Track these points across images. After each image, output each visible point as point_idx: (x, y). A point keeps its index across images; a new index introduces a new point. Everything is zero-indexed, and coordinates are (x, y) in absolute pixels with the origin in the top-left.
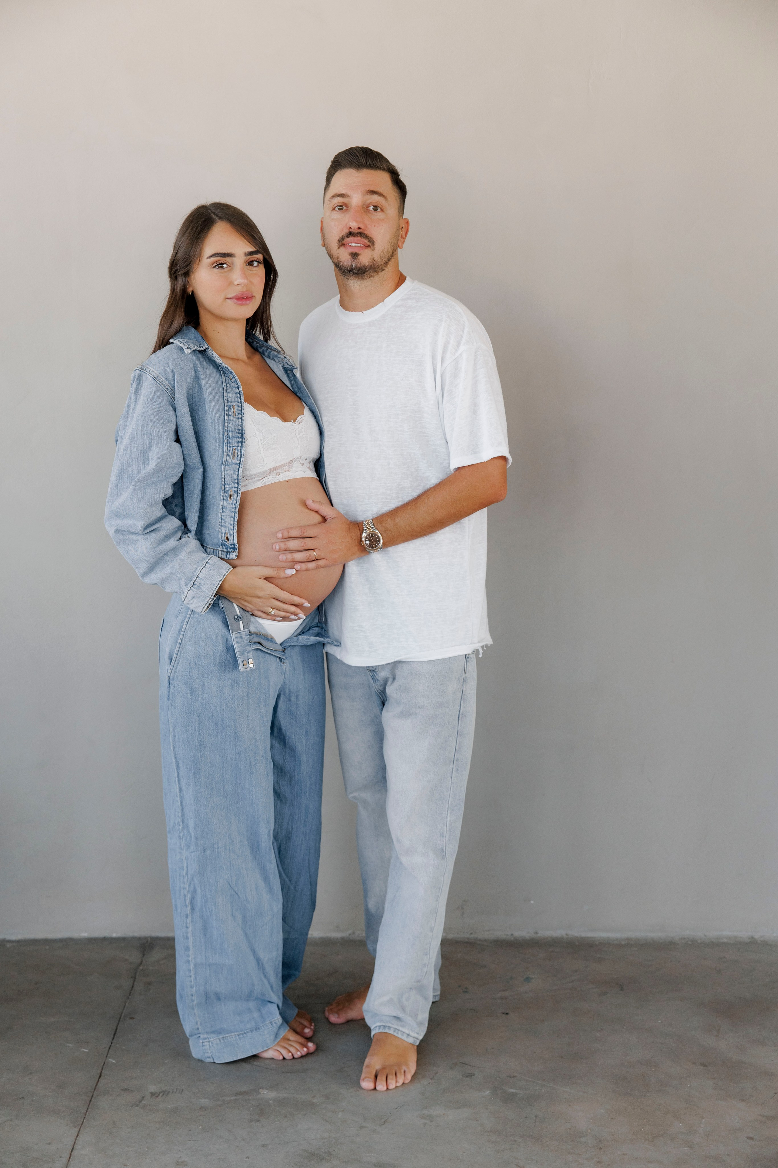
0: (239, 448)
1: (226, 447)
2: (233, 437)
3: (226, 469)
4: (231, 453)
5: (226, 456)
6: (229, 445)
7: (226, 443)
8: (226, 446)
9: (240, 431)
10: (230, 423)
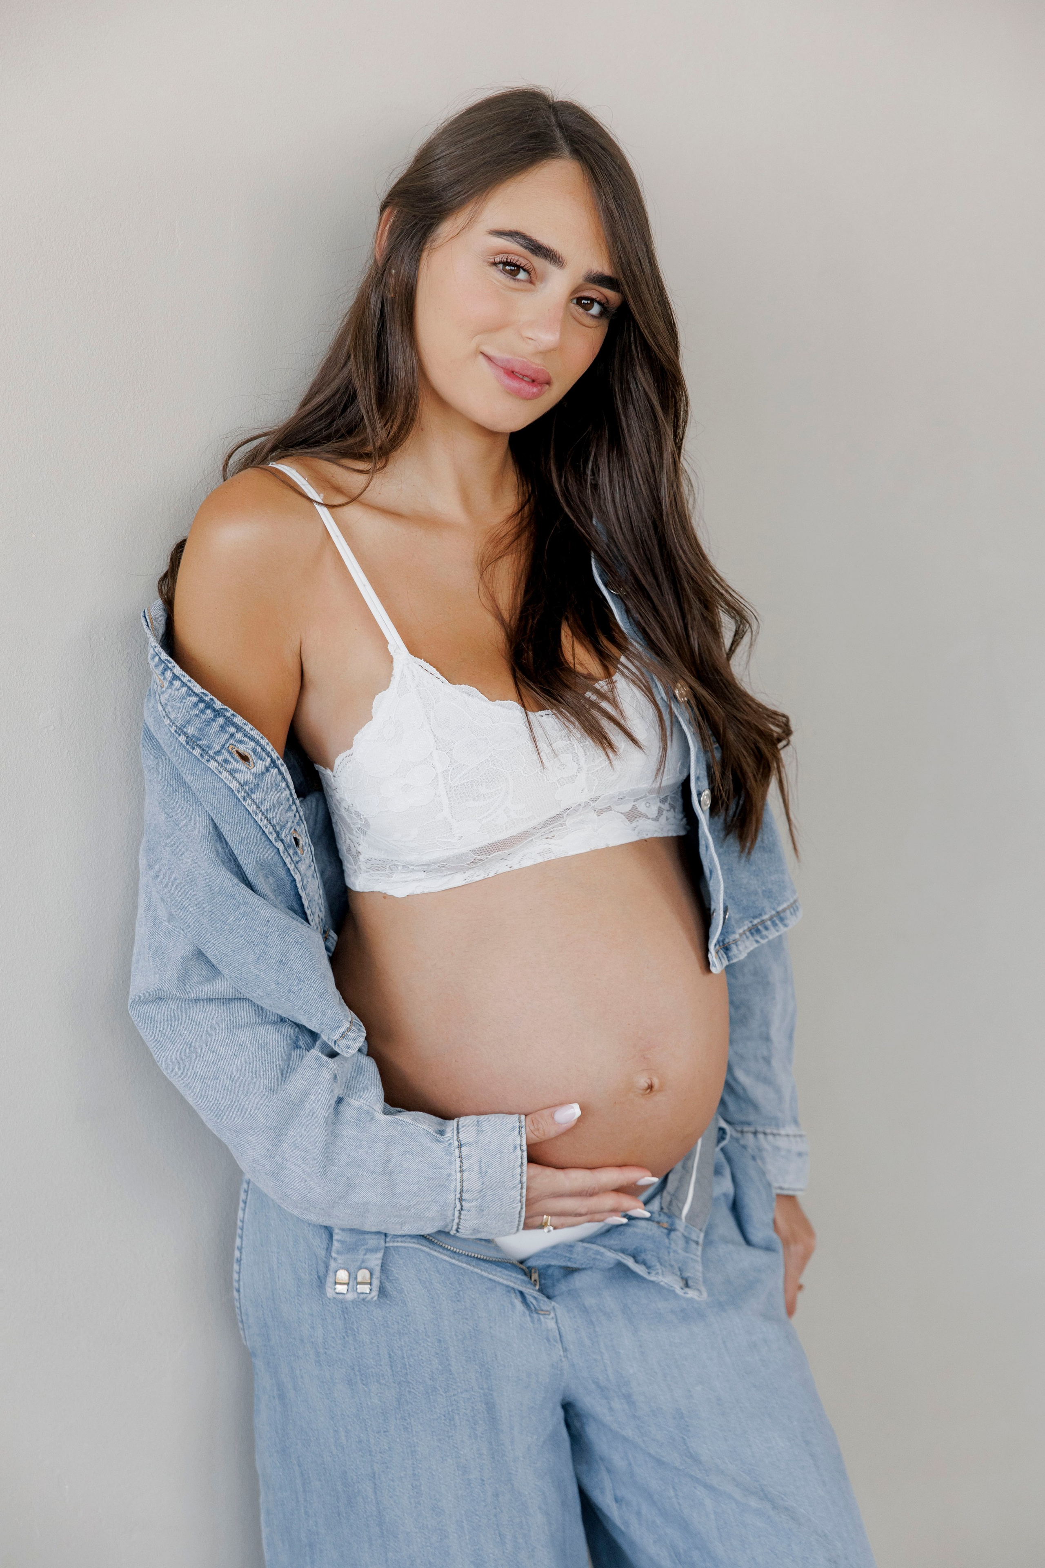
0: (239, 736)
1: (212, 762)
2: (201, 729)
3: (257, 801)
4: (235, 763)
5: (230, 778)
6: (211, 753)
7: (202, 756)
8: (208, 761)
9: (202, 705)
10: (169, 713)
